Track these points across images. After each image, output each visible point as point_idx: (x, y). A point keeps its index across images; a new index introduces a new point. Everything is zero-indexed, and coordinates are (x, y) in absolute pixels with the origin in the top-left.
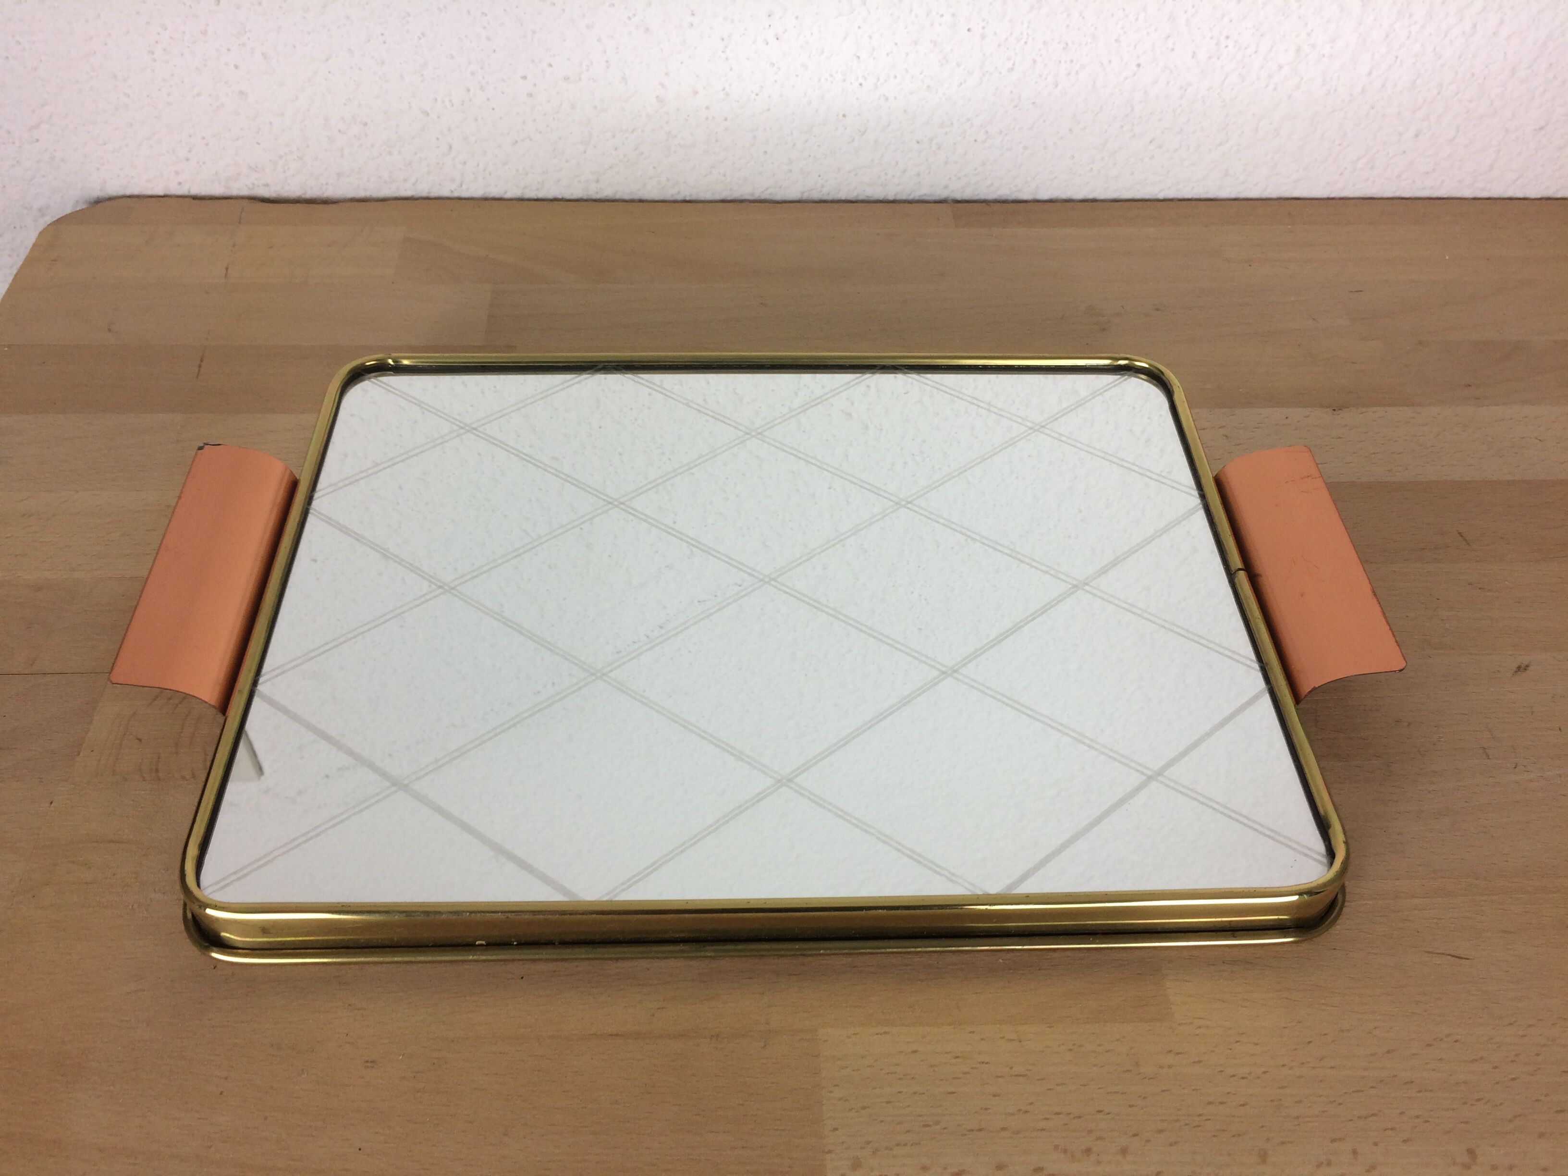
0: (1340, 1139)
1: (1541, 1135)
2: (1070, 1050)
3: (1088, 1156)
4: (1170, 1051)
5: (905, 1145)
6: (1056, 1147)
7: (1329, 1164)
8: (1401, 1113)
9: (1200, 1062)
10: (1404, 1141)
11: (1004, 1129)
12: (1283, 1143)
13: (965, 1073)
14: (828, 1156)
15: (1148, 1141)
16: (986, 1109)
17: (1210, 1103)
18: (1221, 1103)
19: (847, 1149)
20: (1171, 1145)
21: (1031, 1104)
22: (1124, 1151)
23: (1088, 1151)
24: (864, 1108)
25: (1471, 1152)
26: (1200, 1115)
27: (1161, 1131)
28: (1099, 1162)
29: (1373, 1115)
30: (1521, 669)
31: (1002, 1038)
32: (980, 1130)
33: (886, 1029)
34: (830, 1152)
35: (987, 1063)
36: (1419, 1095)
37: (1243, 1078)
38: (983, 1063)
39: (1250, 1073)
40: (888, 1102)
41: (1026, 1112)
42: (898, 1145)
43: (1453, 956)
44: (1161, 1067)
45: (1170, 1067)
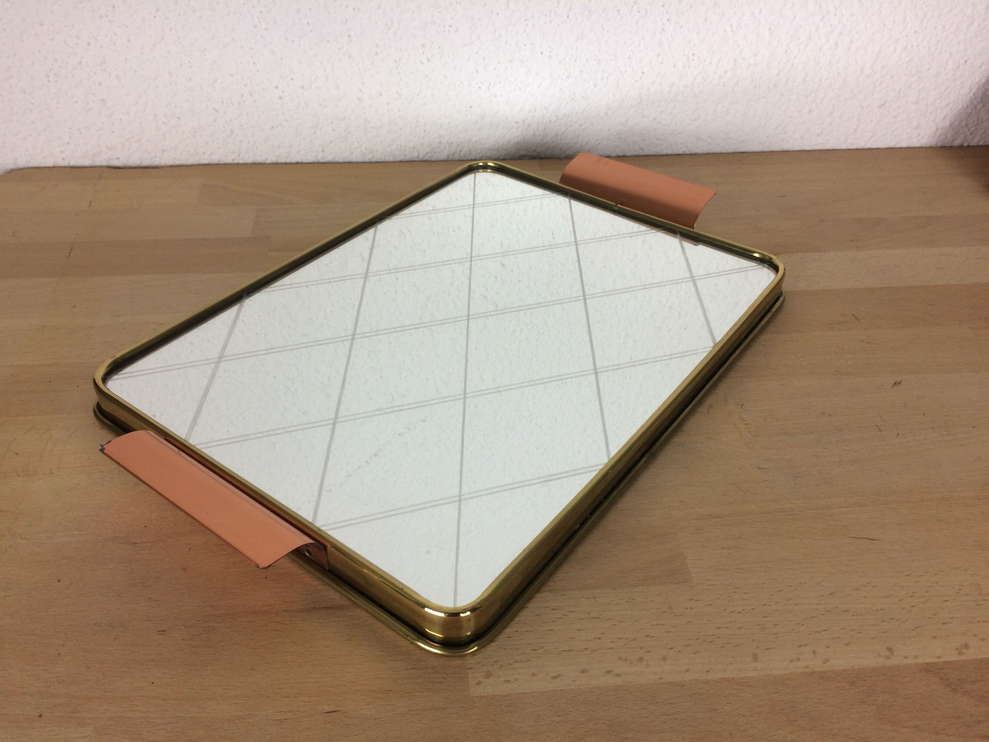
0: (805, 645)
1: (934, 637)
2: (627, 602)
3: (641, 662)
4: (691, 600)
5: (521, 662)
6: (620, 658)
7: (798, 660)
8: (843, 629)
9: (711, 605)
10: (846, 645)
11: (585, 649)
12: (767, 649)
14: (468, 671)
15: (680, 652)
16: (573, 638)
17: (718, 628)
18: (726, 628)
20: (695, 653)
21: (603, 634)
22: (664, 658)
23: (641, 659)
25: (890, 649)
26: (713, 635)
27: (688, 646)
28: (648, 666)
29: (825, 630)
30: (897, 384)
31: (583, 597)
32: (570, 651)
34: (471, 668)
35: (573, 612)
36: (853, 617)
37: (740, 613)
38: (570, 612)
39: (743, 610)
40: (509, 637)
41: (599, 639)
42: (516, 662)
43: (868, 539)
44: (686, 609)
45: (691, 608)
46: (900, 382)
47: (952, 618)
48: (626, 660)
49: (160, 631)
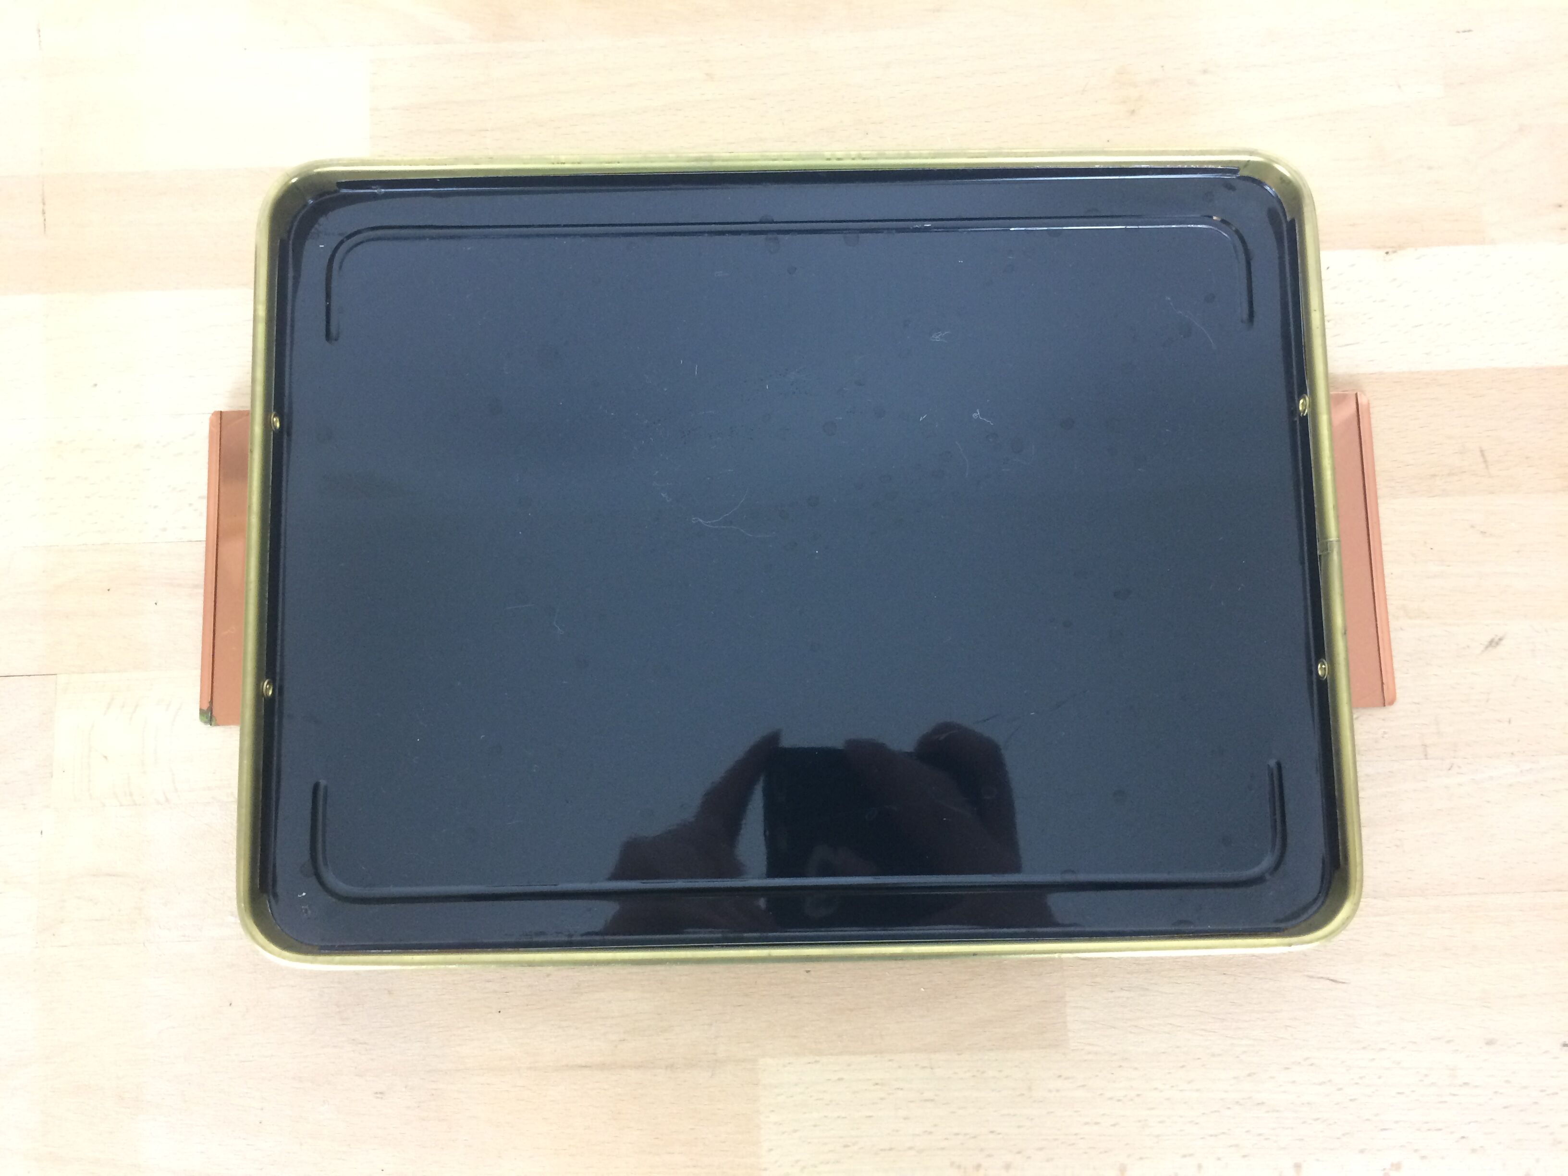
0: (1190, 1155)
2: (974, 1076)
4: (1060, 1076)
5: (828, 1163)
6: (952, 1164)
8: (1247, 1132)
9: (1084, 1086)
10: (1244, 1156)
11: (911, 1148)
12: (1141, 1158)
13: (882, 1099)
15: (1029, 1158)
16: (897, 1131)
17: (1086, 1124)
18: (1097, 1123)
19: (779, 1166)
20: (1048, 1161)
21: (935, 1125)
23: (978, 1167)
24: (795, 1131)
26: (1076, 1134)
27: (1041, 1149)
29: (1223, 1133)
30: (1494, 643)
31: (916, 1065)
32: (891, 1149)
33: (817, 1058)
34: (765, 1169)
35: (902, 1089)
36: (1267, 1115)
37: (1119, 1100)
38: (898, 1089)
39: (1126, 1096)
40: (816, 1126)
41: (930, 1133)
42: (822, 1163)
43: (1332, 981)
44: (1050, 1091)
45: (1058, 1091)
46: (1501, 639)
47: (1397, 1122)
48: (959, 1167)
49: (376, 1093)
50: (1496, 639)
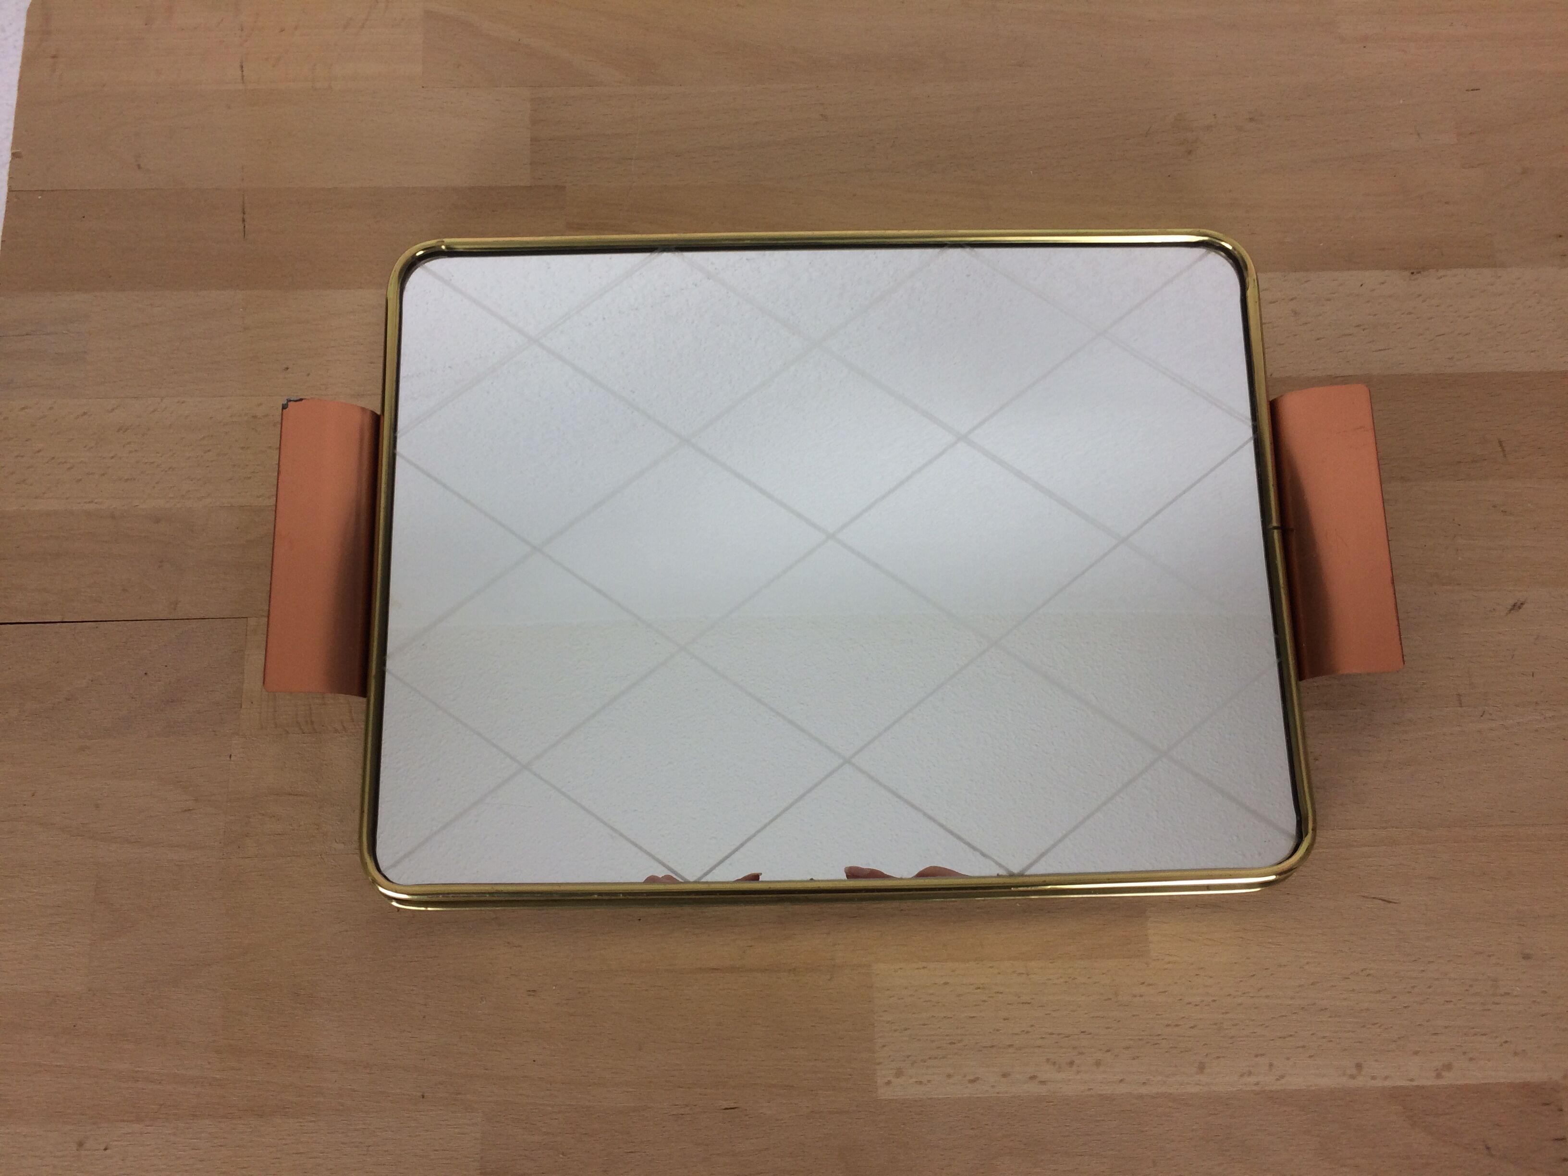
0: (1262, 1055)
1: (1416, 1053)
2: (1066, 982)
3: (1071, 1067)
4: (1143, 983)
5: (935, 1058)
6: (1048, 1060)
7: (1250, 1074)
8: (1313, 1034)
9: (1165, 992)
10: (1311, 1057)
11: (1010, 1046)
12: (1218, 1058)
13: (984, 1001)
14: (878, 1067)
15: (1117, 1056)
16: (998, 1030)
18: (1177, 1025)
19: (892, 1061)
20: (1134, 1059)
21: (1032, 1026)
22: (1098, 1064)
23: (1071, 1063)
24: (906, 1029)
25: (1359, 1066)
26: (1159, 1035)
27: (1127, 1048)
28: (1078, 1072)
29: (1291, 1036)
30: (1517, 607)
31: (1014, 972)
33: (925, 964)
34: (880, 1063)
35: (1001, 993)
36: (1330, 1019)
37: (1196, 1005)
38: (998, 992)
39: (1203, 1001)
40: (924, 1025)
41: (1027, 1032)
42: (930, 1058)
43: (1384, 900)
44: (1135, 996)
45: (1141, 996)
46: (1522, 604)
47: (1446, 1027)
48: (1054, 1063)
49: (529, 991)
50: (1519, 603)
